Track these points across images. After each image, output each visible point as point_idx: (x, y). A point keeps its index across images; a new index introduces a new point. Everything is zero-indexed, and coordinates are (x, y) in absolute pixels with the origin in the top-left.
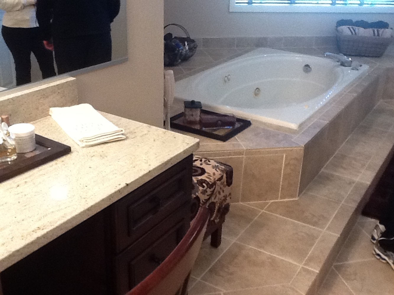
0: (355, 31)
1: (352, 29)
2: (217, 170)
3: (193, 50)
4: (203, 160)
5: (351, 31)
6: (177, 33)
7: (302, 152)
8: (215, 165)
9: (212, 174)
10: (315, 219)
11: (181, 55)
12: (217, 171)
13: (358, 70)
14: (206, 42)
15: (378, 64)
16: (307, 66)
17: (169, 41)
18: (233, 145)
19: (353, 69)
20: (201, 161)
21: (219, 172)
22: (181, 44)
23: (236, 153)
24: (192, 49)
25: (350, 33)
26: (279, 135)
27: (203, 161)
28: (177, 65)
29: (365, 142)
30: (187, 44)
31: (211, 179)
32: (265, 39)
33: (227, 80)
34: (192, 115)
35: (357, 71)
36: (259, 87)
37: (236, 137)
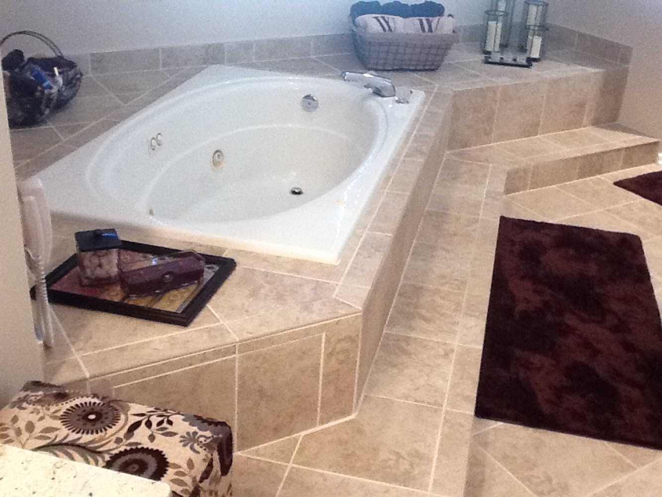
0: (387, 23)
1: (382, 21)
2: (196, 446)
3: (74, 86)
4: (155, 420)
5: (381, 24)
6: (33, 49)
7: (360, 323)
8: (188, 433)
9: (185, 467)
10: (404, 466)
11: (50, 100)
12: (198, 452)
13: (408, 102)
14: (99, 60)
15: (437, 85)
16: (308, 97)
17: (17, 70)
18: (208, 331)
19: (398, 102)
20: (149, 424)
21: (203, 453)
22: (44, 73)
23: (217, 353)
24: (71, 83)
25: (380, 29)
26: (301, 285)
27: (154, 426)
28: (43, 122)
29: (447, 251)
30: (60, 73)
31: (186, 484)
32: (219, 48)
33: (155, 145)
34: (100, 266)
35: (408, 104)
36: (219, 149)
37: (209, 306)
